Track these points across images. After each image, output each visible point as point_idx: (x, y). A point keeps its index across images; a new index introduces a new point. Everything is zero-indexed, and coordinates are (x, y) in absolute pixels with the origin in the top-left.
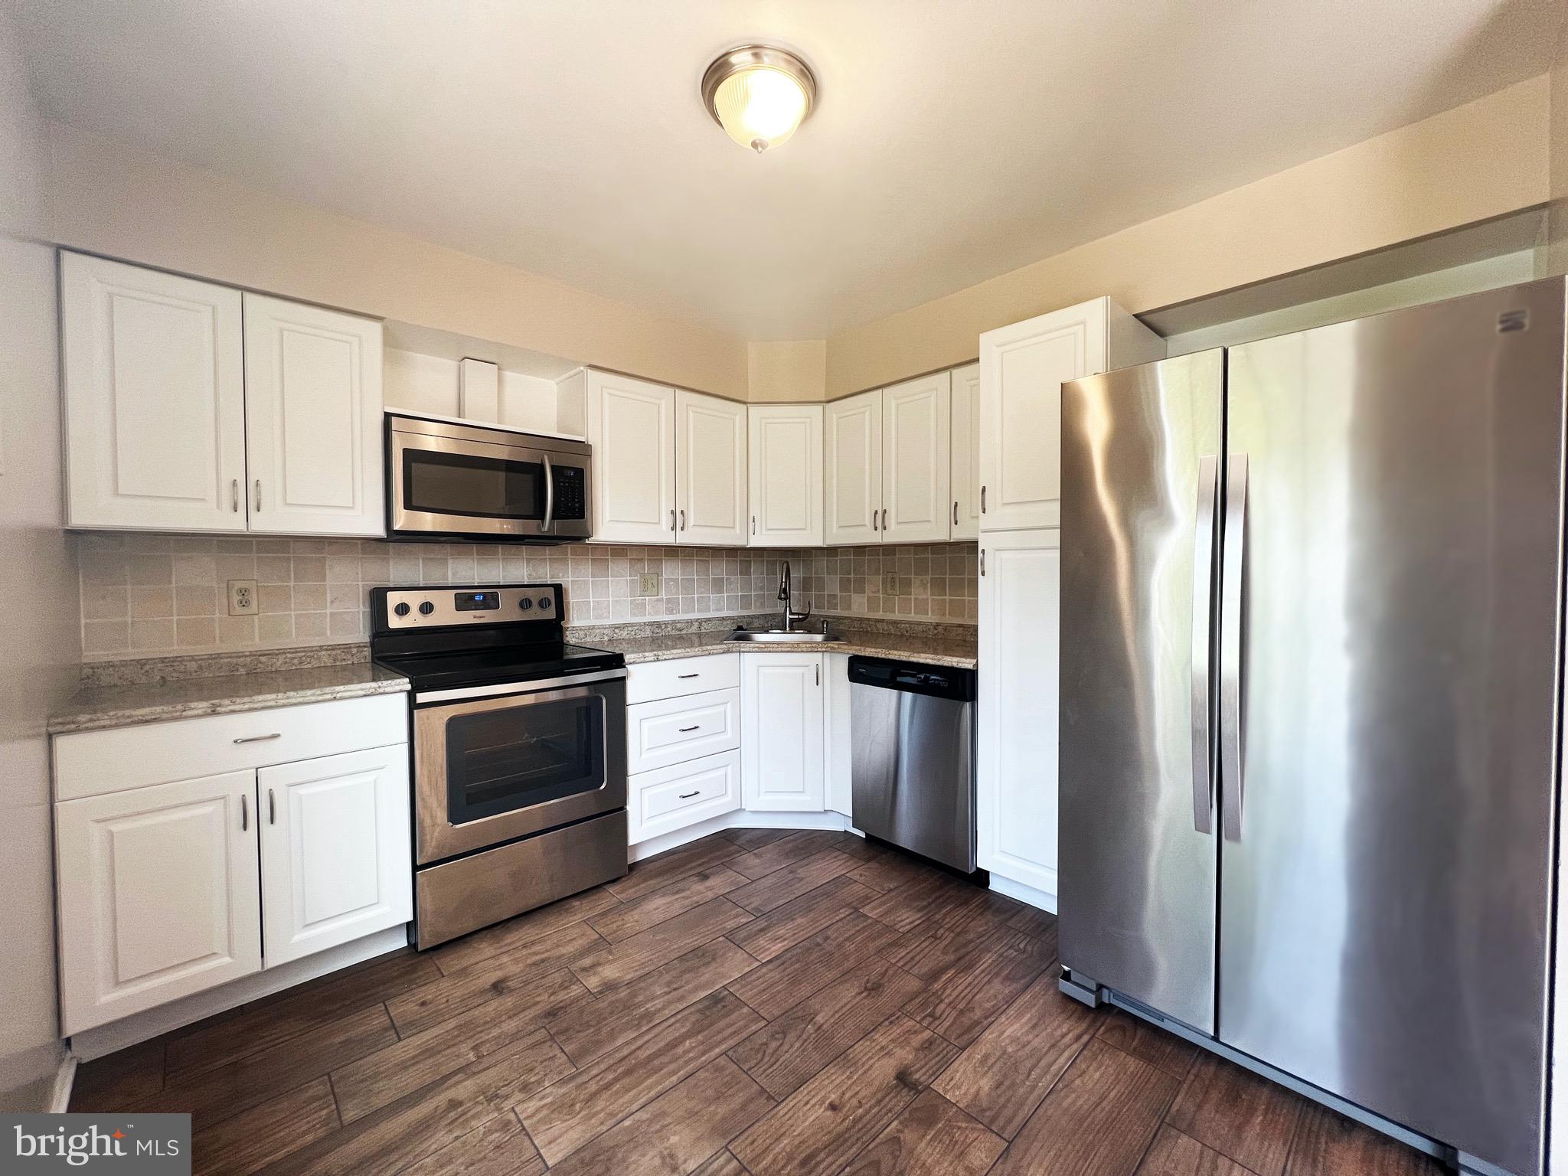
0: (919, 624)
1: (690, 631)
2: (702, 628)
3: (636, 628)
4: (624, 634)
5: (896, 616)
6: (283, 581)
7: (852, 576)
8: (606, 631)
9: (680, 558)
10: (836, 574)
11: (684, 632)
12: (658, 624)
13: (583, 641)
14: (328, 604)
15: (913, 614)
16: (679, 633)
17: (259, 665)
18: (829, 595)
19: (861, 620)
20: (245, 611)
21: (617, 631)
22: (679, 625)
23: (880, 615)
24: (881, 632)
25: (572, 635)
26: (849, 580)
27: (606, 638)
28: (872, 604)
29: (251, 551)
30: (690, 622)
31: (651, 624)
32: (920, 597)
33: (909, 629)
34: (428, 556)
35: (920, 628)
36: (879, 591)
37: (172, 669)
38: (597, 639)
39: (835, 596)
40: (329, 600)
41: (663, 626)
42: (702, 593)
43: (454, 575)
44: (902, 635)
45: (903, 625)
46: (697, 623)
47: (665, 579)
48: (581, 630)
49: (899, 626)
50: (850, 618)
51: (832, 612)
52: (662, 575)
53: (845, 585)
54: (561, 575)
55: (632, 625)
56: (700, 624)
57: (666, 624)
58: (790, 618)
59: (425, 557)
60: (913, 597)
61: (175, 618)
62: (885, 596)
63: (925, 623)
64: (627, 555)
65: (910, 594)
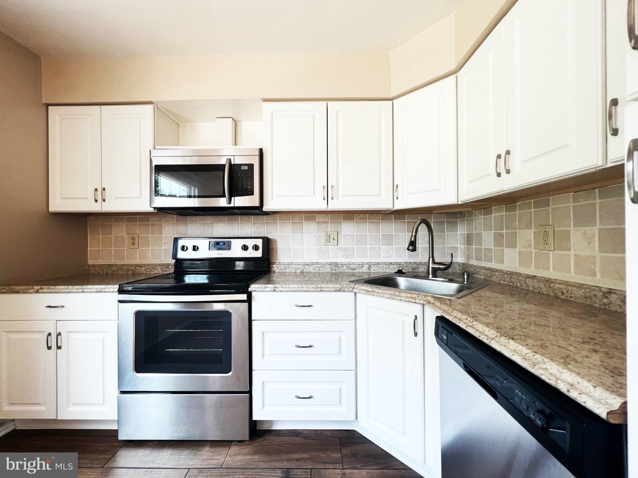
0: (581, 286)
1: (361, 271)
2: (371, 269)
3: (320, 266)
4: (311, 269)
5: (551, 274)
6: (147, 234)
7: (505, 231)
8: (298, 267)
9: (355, 220)
10: (491, 230)
11: (356, 271)
12: (336, 264)
13: (284, 271)
14: (163, 246)
15: (573, 274)
16: (352, 271)
17: (136, 270)
18: (485, 249)
19: (512, 274)
20: (133, 247)
21: (306, 267)
22: (352, 266)
23: (531, 271)
24: (531, 289)
25: (277, 268)
26: (502, 235)
27: (299, 271)
28: (524, 258)
29: (136, 222)
30: (362, 265)
31: (331, 264)
32: (583, 254)
33: (564, 291)
34: (204, 222)
35: (581, 292)
36: (530, 245)
37: (109, 269)
38: (293, 271)
39: (490, 250)
40: (163, 243)
41: (340, 266)
42: (373, 245)
43: (216, 231)
44: (557, 297)
45: (557, 286)
46: (368, 265)
47: (343, 235)
48: (284, 264)
49: (552, 285)
50: (502, 271)
51: (487, 265)
52: (341, 233)
53: (499, 240)
54: (273, 232)
55: (317, 263)
56: (370, 267)
57: (342, 265)
58: (432, 267)
59: (202, 223)
60: (572, 253)
61: (113, 249)
62: (538, 251)
63: (589, 287)
64: (315, 220)
65: (569, 250)
